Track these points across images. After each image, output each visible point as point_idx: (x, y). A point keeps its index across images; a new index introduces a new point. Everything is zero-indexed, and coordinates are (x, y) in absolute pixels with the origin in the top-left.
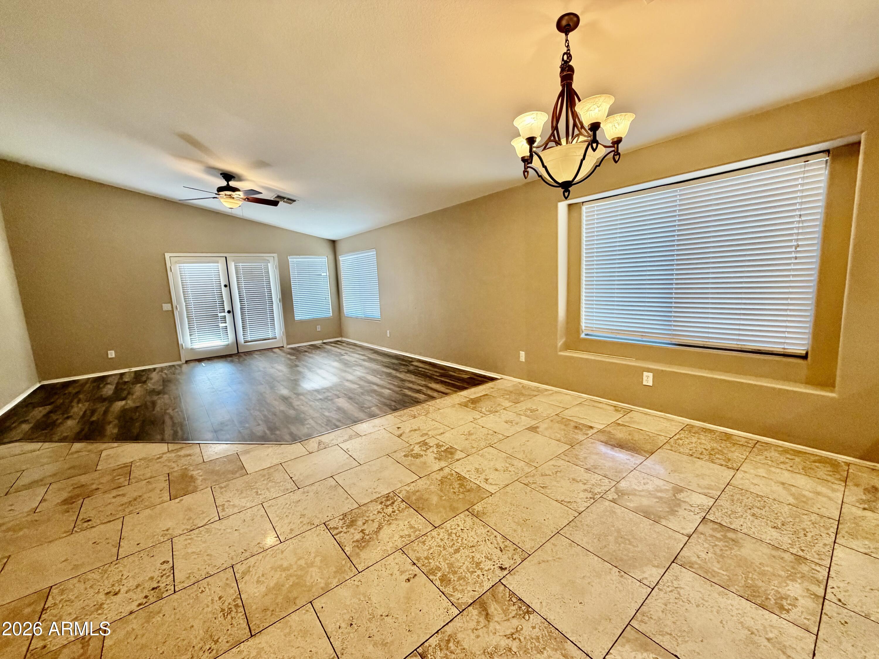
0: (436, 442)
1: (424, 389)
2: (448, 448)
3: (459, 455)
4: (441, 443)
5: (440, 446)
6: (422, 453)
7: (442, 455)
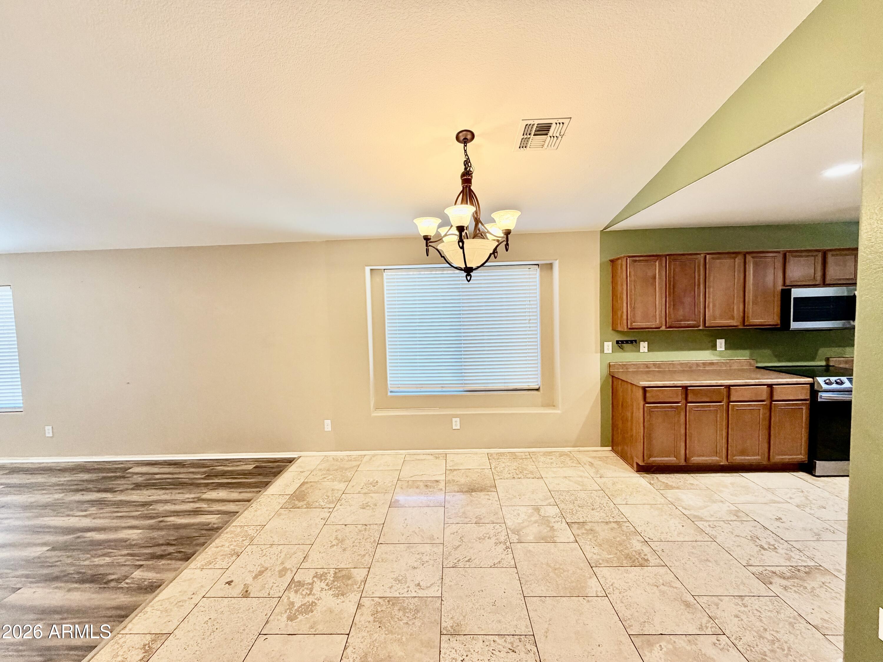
0: (312, 573)
1: (204, 506)
2: (336, 573)
3: (359, 574)
4: (320, 572)
5: (322, 575)
6: (311, 599)
7: (339, 587)
